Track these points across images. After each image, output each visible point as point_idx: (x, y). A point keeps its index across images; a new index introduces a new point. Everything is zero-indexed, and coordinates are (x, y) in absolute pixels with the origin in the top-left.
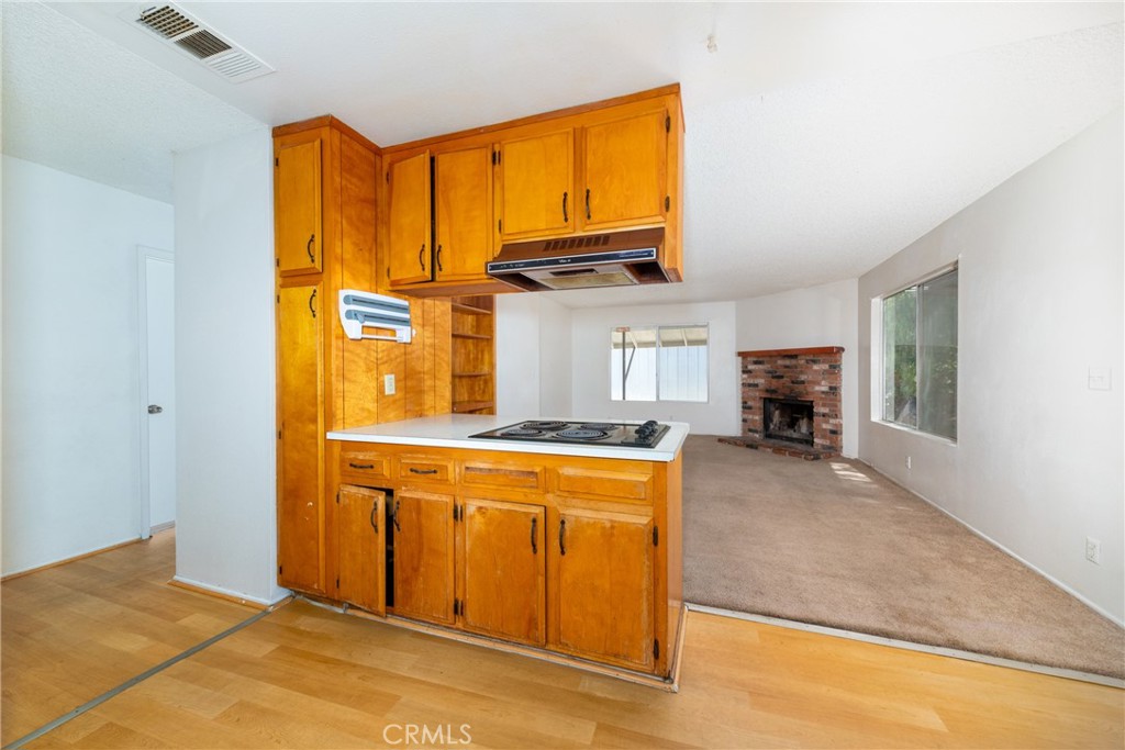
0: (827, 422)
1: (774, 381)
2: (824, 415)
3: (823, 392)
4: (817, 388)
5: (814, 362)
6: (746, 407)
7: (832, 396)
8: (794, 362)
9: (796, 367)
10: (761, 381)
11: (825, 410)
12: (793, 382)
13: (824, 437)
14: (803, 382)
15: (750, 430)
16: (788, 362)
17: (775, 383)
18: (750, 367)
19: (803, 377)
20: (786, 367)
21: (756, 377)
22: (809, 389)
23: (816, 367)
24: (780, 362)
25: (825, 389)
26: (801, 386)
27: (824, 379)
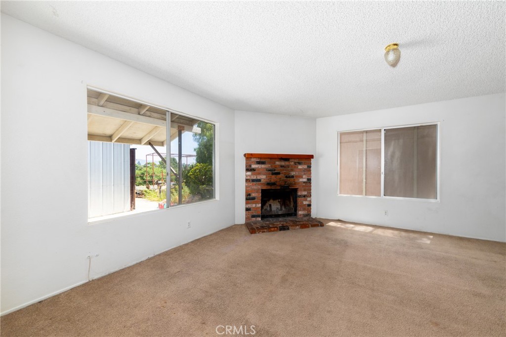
0: (306, 200)
1: (273, 176)
2: (304, 196)
3: (304, 182)
4: (301, 180)
5: (300, 163)
6: (249, 198)
7: (308, 184)
8: (287, 163)
9: (288, 166)
10: (263, 177)
11: (305, 193)
12: (286, 177)
13: (304, 209)
14: (293, 177)
15: (253, 216)
16: (283, 163)
17: (274, 178)
18: (254, 166)
19: (293, 173)
20: (282, 166)
21: (259, 174)
22: (296, 181)
23: (300, 167)
24: (278, 163)
25: (305, 180)
26: (292, 179)
27: (305, 174)
